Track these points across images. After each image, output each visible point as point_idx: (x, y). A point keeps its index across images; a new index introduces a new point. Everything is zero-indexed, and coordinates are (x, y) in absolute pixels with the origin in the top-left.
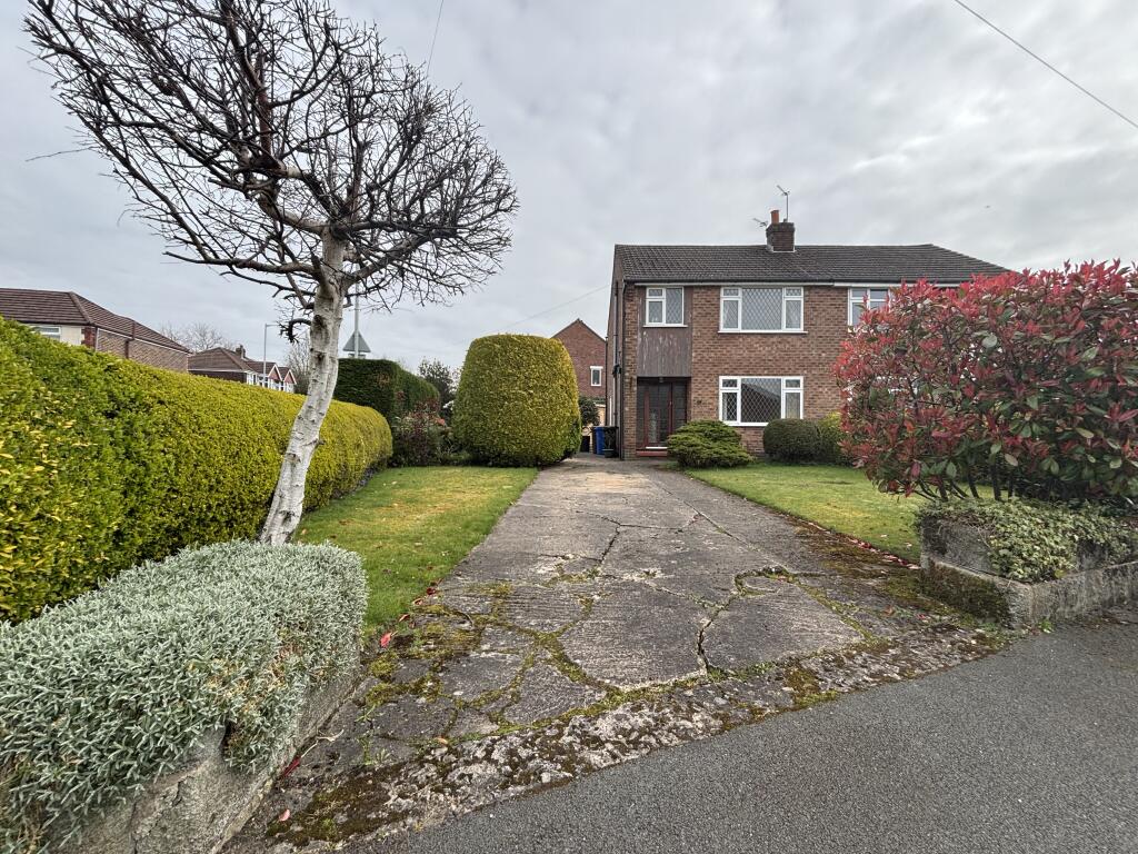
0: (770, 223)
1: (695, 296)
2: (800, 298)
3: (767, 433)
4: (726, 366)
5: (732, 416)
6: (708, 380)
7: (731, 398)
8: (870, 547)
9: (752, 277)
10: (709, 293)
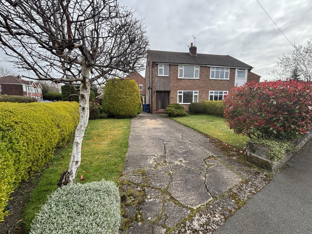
0: (190, 46)
1: (171, 67)
2: (199, 69)
3: (190, 107)
4: (179, 88)
5: (180, 101)
6: (175, 92)
7: (180, 96)
8: (229, 145)
9: (186, 63)
10: (175, 67)
